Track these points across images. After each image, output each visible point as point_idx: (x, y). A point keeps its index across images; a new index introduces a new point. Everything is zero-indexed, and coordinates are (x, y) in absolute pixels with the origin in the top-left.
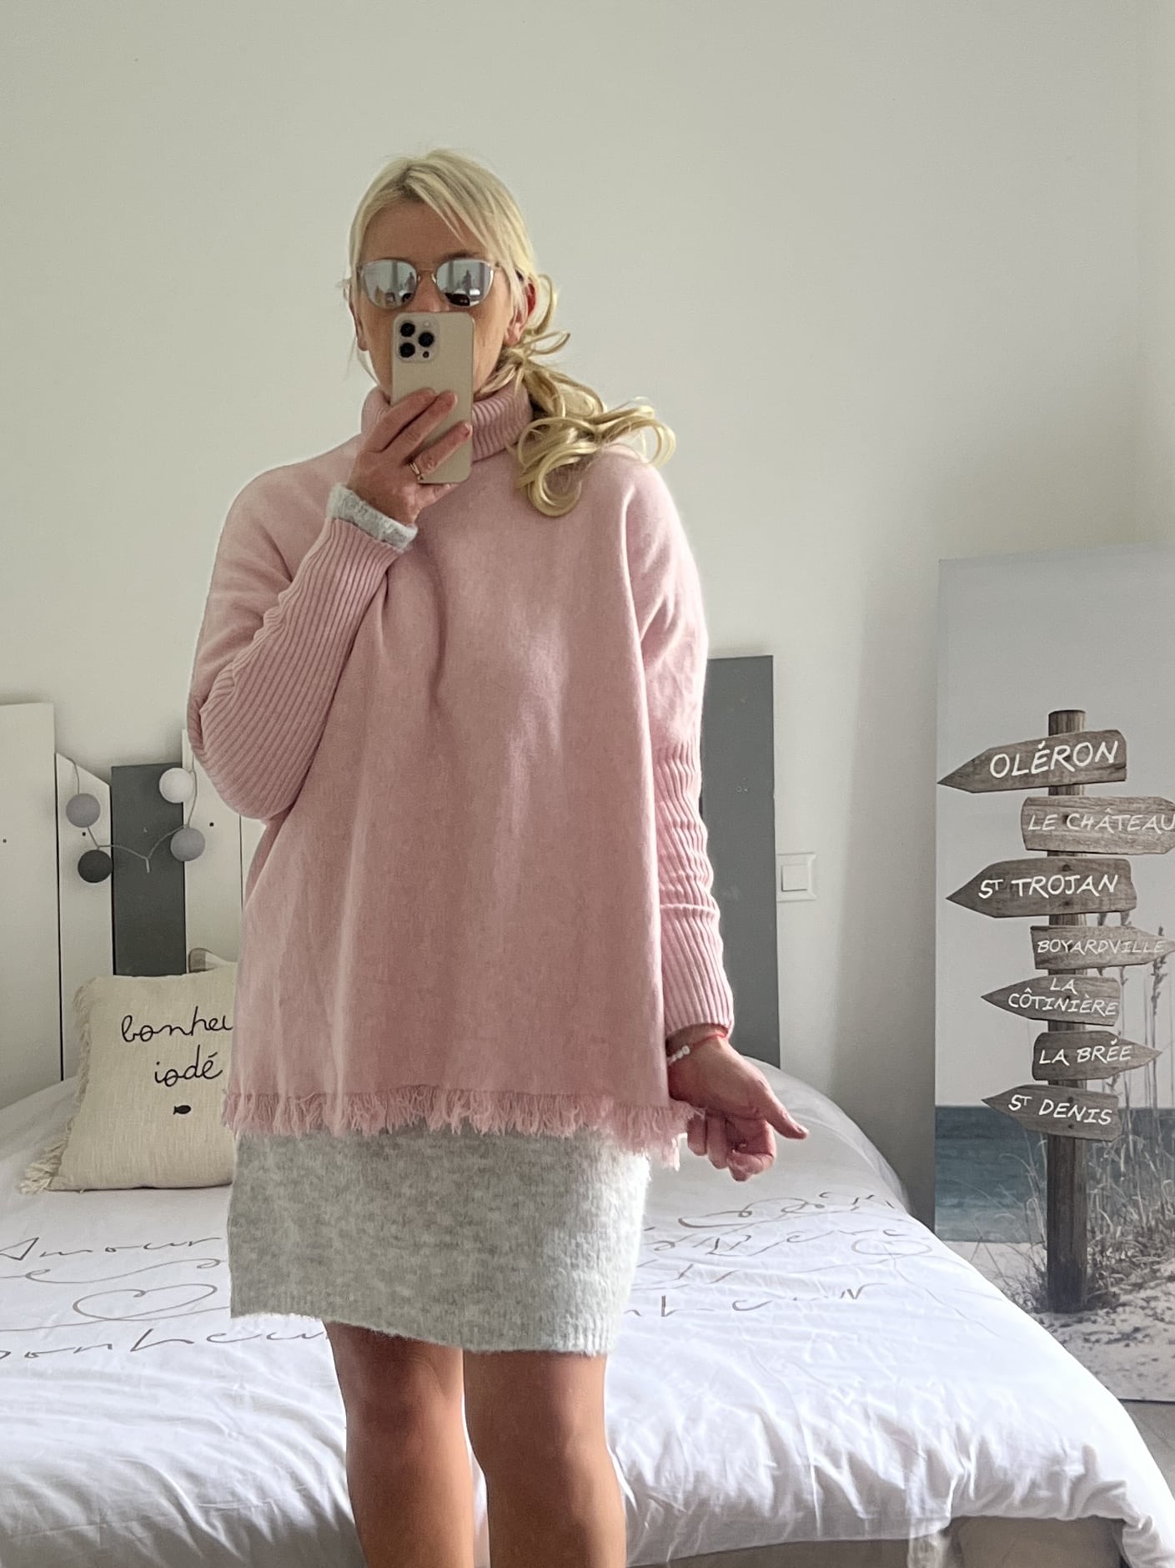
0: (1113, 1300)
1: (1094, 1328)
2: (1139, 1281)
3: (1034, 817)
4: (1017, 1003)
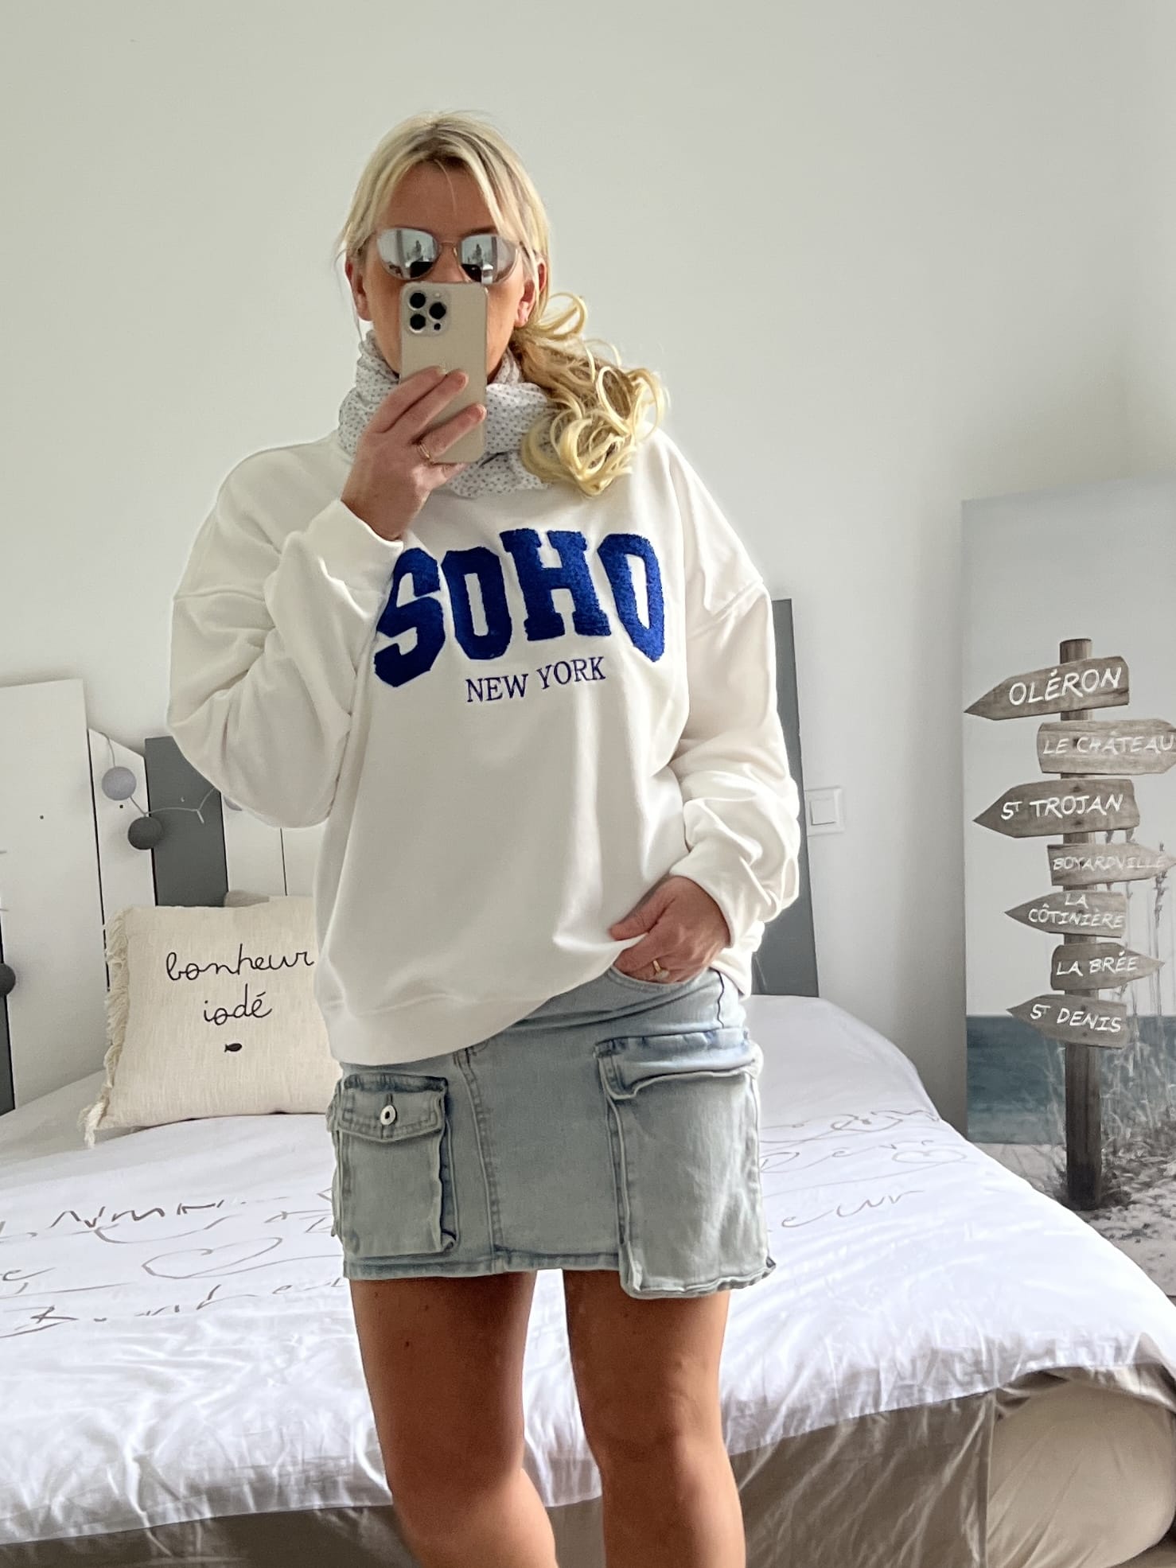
0: (1125, 1198)
2: (1148, 1180)
3: (1048, 742)
4: (1036, 917)
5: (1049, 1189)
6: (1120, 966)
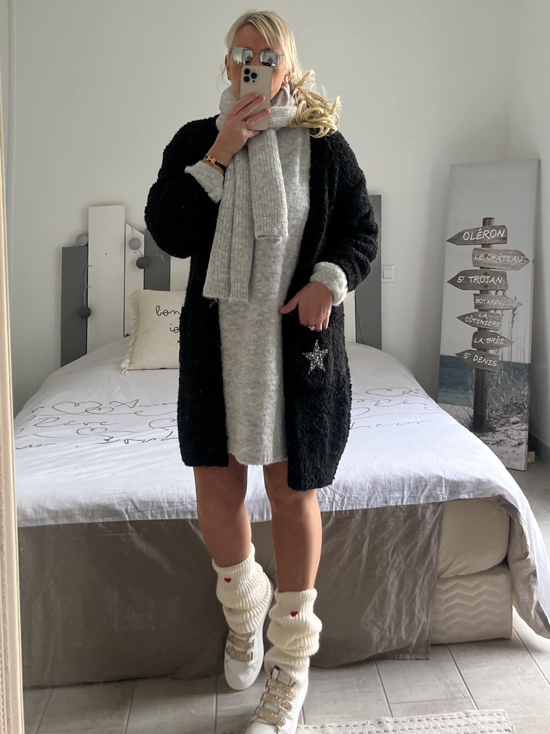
0: (494, 429)
2: (503, 423)
3: (476, 255)
4: (468, 320)
5: (466, 423)
6: (498, 341)
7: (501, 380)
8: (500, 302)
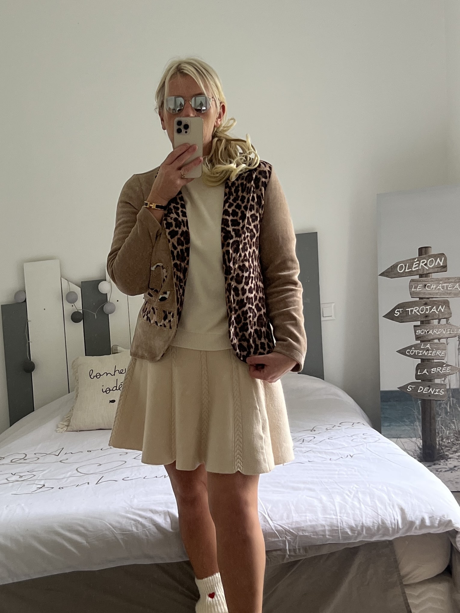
0: (446, 457)
1: (440, 467)
2: (456, 450)
3: (414, 286)
4: (410, 353)
5: (416, 455)
6: (444, 370)
7: (450, 406)
8: (444, 330)
